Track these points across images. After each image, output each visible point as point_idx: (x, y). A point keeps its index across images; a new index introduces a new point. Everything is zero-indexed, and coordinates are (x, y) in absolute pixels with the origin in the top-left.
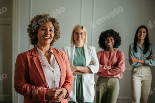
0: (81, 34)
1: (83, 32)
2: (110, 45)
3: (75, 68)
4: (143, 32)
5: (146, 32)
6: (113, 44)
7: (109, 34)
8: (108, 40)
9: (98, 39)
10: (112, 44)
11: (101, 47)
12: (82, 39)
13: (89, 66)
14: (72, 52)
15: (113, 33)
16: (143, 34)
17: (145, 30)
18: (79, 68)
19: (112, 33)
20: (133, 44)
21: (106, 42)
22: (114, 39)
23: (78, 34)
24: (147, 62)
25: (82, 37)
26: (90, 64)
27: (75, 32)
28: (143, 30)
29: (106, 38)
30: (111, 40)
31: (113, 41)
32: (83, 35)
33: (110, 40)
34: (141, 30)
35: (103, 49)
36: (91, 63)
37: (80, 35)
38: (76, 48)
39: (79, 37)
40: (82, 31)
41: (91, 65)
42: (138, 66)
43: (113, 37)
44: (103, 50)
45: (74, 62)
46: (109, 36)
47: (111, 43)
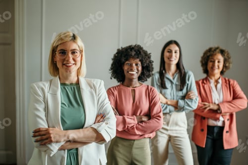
0: (73, 52)
1: (78, 48)
2: (133, 75)
3: (65, 136)
4: (174, 52)
5: (178, 52)
6: (140, 73)
7: (133, 53)
8: (131, 65)
9: (111, 62)
10: (137, 73)
11: (115, 78)
12: (75, 64)
13: (95, 126)
14: (54, 95)
15: (142, 53)
16: (174, 54)
17: (177, 48)
18: (73, 134)
19: (140, 52)
20: (157, 72)
21: (126, 68)
22: (142, 64)
23: (64, 52)
24: (181, 103)
25: (74, 60)
26: (97, 121)
27: (59, 48)
28: (174, 48)
29: (127, 60)
30: (137, 65)
31: (140, 68)
32: (78, 54)
33: (134, 65)
34: (171, 49)
35: (118, 82)
36: (99, 118)
37: (71, 56)
38: (63, 84)
39: (68, 61)
40: (74, 46)
41: (99, 122)
42: (168, 112)
43: (140, 61)
44: (119, 84)
45: (62, 119)
46: (134, 58)
47: (136, 71)
